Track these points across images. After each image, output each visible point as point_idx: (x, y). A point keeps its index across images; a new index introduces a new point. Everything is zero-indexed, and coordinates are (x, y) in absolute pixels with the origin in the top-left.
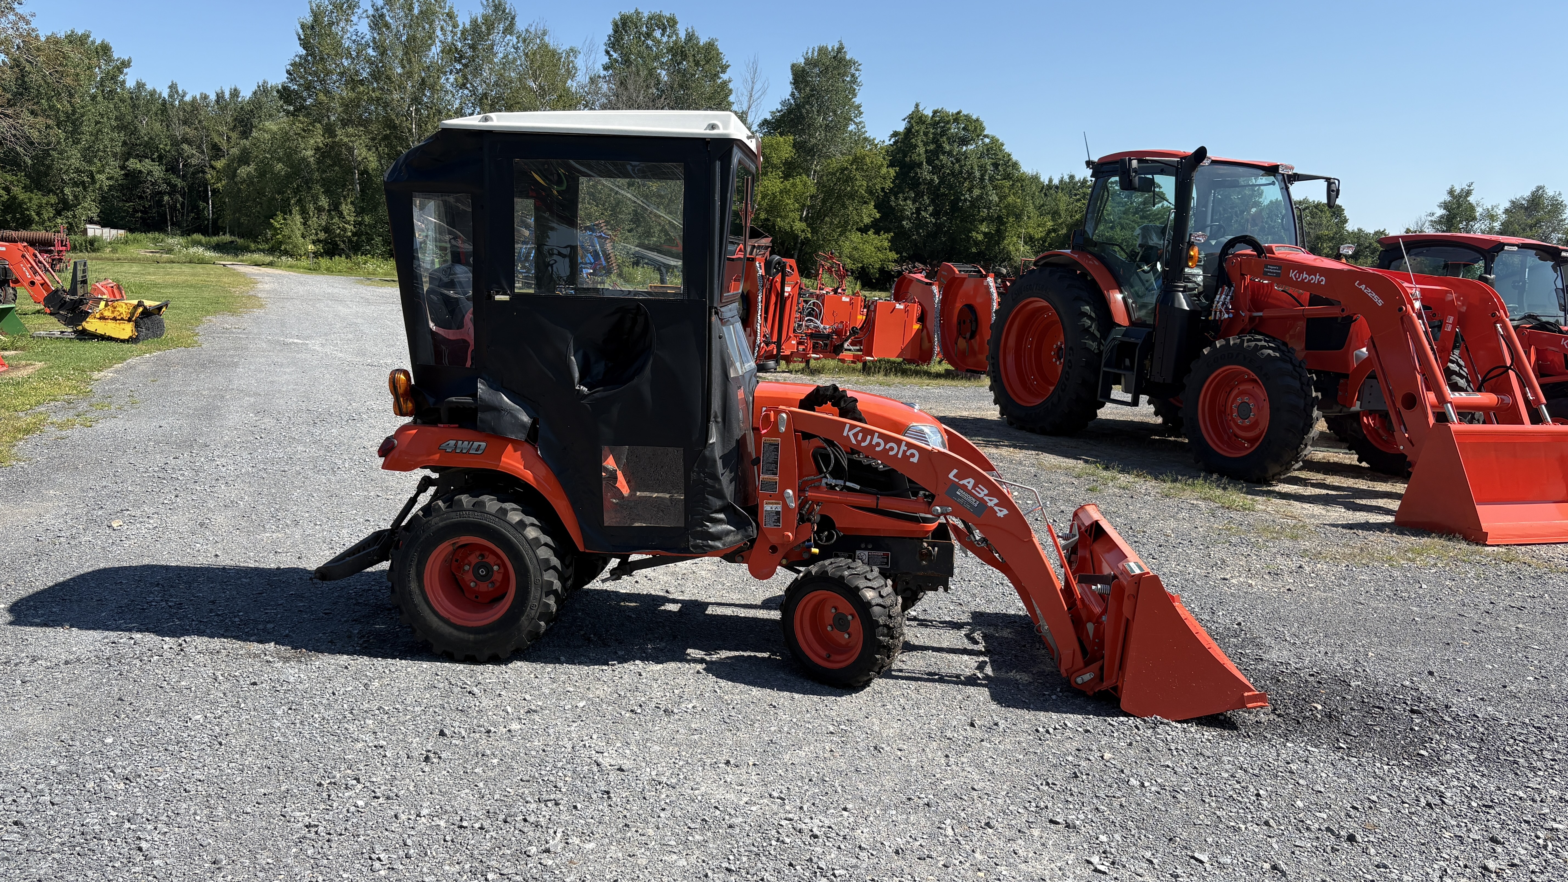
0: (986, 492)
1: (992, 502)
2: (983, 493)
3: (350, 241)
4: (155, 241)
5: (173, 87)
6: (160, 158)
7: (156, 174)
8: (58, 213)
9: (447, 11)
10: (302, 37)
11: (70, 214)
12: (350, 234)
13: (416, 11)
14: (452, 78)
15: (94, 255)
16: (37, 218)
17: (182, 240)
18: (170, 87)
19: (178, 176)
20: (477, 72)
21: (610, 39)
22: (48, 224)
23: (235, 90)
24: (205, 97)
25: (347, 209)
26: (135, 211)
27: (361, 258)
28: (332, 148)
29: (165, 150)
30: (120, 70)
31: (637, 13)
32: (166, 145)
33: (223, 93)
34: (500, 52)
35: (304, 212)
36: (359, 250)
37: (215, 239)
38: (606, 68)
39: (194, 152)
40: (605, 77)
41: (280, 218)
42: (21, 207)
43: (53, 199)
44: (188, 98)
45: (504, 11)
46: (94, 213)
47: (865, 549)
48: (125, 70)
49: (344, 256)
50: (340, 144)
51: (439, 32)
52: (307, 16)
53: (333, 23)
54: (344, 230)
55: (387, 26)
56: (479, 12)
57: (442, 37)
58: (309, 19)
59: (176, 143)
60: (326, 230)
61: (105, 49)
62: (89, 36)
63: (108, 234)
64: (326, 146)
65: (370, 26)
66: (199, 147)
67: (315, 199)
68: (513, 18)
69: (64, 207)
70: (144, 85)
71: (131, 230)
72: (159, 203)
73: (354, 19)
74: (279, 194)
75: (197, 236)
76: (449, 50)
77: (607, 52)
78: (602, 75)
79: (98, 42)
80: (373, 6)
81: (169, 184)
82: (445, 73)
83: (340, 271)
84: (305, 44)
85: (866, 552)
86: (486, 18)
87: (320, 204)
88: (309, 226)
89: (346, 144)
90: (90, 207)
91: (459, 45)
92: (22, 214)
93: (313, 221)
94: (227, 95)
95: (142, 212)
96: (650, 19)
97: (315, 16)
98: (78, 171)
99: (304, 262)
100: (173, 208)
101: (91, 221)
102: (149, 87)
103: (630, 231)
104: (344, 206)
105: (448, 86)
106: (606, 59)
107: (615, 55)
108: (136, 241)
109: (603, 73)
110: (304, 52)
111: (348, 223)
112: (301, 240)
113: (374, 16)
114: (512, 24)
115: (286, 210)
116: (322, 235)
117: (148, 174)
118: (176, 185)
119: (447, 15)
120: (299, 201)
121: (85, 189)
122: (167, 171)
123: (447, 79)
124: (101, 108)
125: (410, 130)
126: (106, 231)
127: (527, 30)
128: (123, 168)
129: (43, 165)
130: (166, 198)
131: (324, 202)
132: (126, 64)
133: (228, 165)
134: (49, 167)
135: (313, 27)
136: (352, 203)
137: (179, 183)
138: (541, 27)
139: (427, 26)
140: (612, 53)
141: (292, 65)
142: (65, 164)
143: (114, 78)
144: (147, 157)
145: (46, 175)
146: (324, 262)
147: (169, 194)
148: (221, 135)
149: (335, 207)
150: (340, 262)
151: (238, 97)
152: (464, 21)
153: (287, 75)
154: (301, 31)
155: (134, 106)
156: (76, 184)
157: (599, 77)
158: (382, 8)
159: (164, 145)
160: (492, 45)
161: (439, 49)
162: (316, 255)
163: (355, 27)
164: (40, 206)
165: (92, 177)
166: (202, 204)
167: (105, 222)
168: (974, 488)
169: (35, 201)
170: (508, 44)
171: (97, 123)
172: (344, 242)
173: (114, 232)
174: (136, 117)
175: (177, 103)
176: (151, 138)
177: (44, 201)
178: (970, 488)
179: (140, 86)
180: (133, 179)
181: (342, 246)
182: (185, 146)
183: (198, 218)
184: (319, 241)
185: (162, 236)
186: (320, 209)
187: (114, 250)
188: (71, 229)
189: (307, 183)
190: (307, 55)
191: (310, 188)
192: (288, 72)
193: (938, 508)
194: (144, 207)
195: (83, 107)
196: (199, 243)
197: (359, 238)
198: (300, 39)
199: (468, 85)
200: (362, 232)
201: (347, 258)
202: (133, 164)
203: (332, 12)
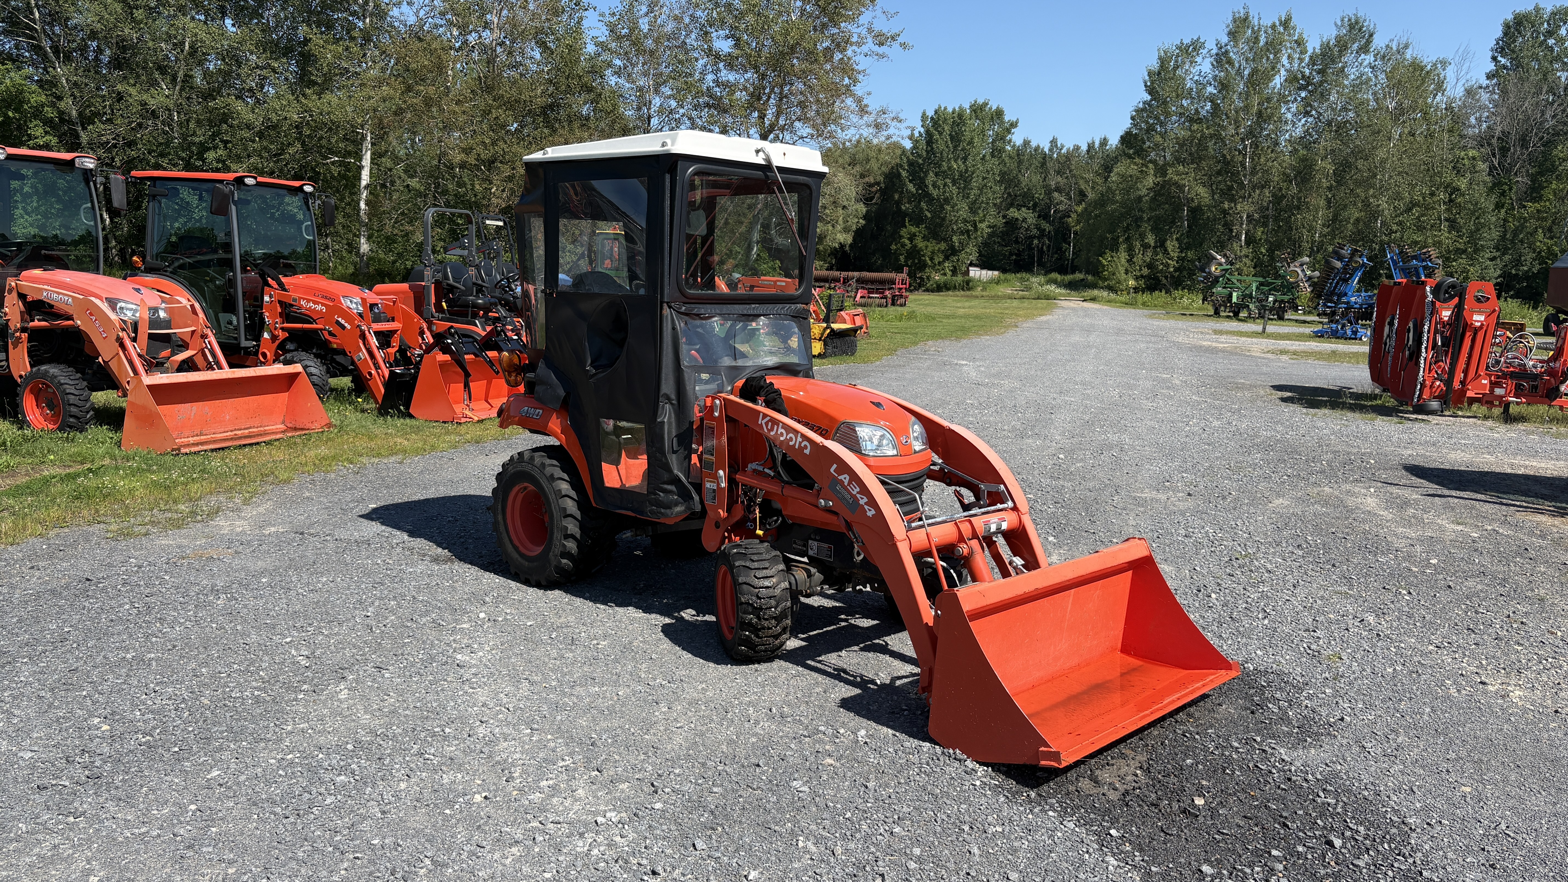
0: (858, 489)
1: (863, 501)
2: (856, 490)
3: (1172, 277)
4: (1022, 280)
5: (1054, 142)
6: (1035, 205)
7: (1030, 221)
8: (947, 258)
9: (1296, 38)
10: (1149, 84)
11: (955, 258)
12: (1172, 270)
13: (1262, 44)
14: (1294, 107)
15: (968, 293)
16: (929, 262)
17: (1042, 279)
18: (1051, 142)
19: (1049, 222)
20: (1324, 97)
21: (1498, 43)
22: (937, 267)
23: (1105, 139)
24: (1077, 148)
25: (1172, 245)
26: (1011, 254)
27: (1177, 293)
28: (1163, 187)
29: (1039, 199)
30: (1008, 131)
31: (1537, 9)
32: (1040, 194)
33: (1093, 143)
34: (1352, 73)
35: (1130, 250)
36: (1180, 285)
37: (1069, 278)
38: (1489, 76)
39: (1063, 199)
40: (1488, 87)
41: (1108, 256)
42: (919, 254)
43: (943, 246)
44: (1064, 151)
45: (1360, 30)
46: (973, 258)
47: (815, 540)
48: (1013, 130)
49: (1164, 292)
50: (1170, 183)
51: (1285, 60)
52: (1155, 63)
53: (1178, 67)
54: (1167, 266)
55: (1230, 62)
56: (1330, 34)
57: (1288, 66)
58: (1155, 65)
59: (1049, 192)
60: (1150, 266)
61: (999, 113)
62: (987, 104)
63: (986, 275)
64: (1157, 185)
65: (1213, 65)
66: (1068, 194)
67: (1142, 236)
68: (1371, 35)
69: (951, 252)
70: (1030, 142)
71: (1004, 271)
72: (1030, 247)
73: (1199, 59)
74: (1110, 232)
75: (1055, 275)
76: (1292, 79)
77: (1494, 59)
78: (1484, 85)
79: (994, 108)
80: (1217, 45)
81: (1038, 229)
82: (1286, 103)
83: (1155, 306)
84: (1151, 90)
85: (816, 543)
86: (1338, 39)
87: (1146, 241)
88: (1134, 263)
89: (1176, 183)
90: (972, 252)
91: (1307, 72)
92: (920, 260)
93: (1138, 259)
94: (1097, 145)
95: (1016, 255)
96: (1554, 14)
97: (1162, 63)
98: (965, 221)
99: (1123, 298)
100: (1041, 251)
101: (971, 264)
102: (1034, 144)
103: (1492, 260)
104: (1168, 242)
105: (1289, 116)
106: (1492, 67)
107: (1503, 61)
108: (1006, 280)
109: (1485, 82)
110: (1149, 98)
111: (1171, 259)
112: (1124, 276)
113: (1217, 54)
114: (1369, 42)
115: (1114, 247)
116: (1145, 271)
117: (1023, 221)
118: (1045, 230)
119: (1296, 41)
120: (1128, 239)
121: (969, 236)
122: (1039, 217)
123: (1288, 109)
124: (989, 166)
125: (1243, 164)
126: (984, 272)
127: (1387, 46)
128: (1004, 217)
129: (939, 217)
130: (1036, 242)
131: (1151, 239)
132: (1014, 125)
133: (1086, 209)
134: (944, 219)
135: (1159, 73)
136: (1177, 239)
137: (1047, 227)
138: (1404, 41)
139: (1271, 56)
140: (1499, 58)
141: (1136, 111)
142: (955, 216)
143: (1003, 139)
144: (1024, 206)
145: (941, 225)
146: (1146, 297)
147: (1038, 238)
148: (1087, 182)
149: (1161, 244)
150: (1160, 296)
151: (1106, 145)
152: (1313, 45)
153: (1131, 121)
154: (1147, 78)
155: (1020, 162)
156: (962, 233)
157: (1481, 87)
158: (1226, 45)
159: (1039, 194)
160: (1343, 68)
161: (1283, 78)
162: (1136, 290)
163: (1198, 68)
164: (933, 252)
165: (975, 227)
166: (1065, 246)
167: (984, 265)
168: (849, 484)
169: (930, 249)
170: (1361, 64)
171: (984, 178)
172: (1166, 277)
173: (990, 273)
174: (1020, 171)
175: (1055, 155)
176: (1028, 189)
177: (937, 248)
178: (846, 484)
179: (1026, 143)
180: (1012, 224)
181: (1164, 281)
182: (1056, 195)
183: (1060, 259)
184: (1142, 276)
185: (1028, 275)
186: (1146, 246)
187: (984, 289)
188: (954, 272)
189: (1136, 221)
190: (1151, 100)
191: (1139, 226)
192: (1133, 118)
193: (822, 501)
194: (1018, 250)
195: (974, 166)
196: (1055, 282)
197: (1181, 273)
198: (1146, 86)
199: (1314, 112)
200: (1185, 268)
201: (1166, 293)
202: (1013, 213)
203: (1178, 56)
